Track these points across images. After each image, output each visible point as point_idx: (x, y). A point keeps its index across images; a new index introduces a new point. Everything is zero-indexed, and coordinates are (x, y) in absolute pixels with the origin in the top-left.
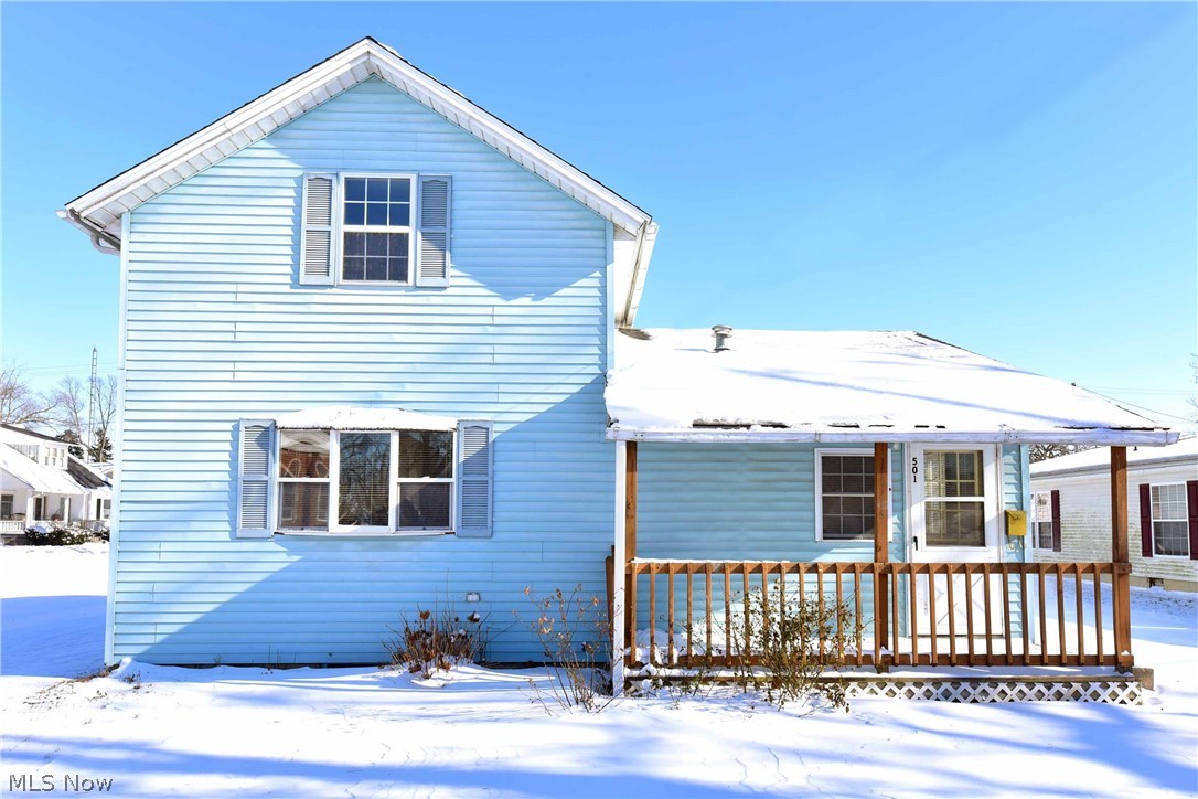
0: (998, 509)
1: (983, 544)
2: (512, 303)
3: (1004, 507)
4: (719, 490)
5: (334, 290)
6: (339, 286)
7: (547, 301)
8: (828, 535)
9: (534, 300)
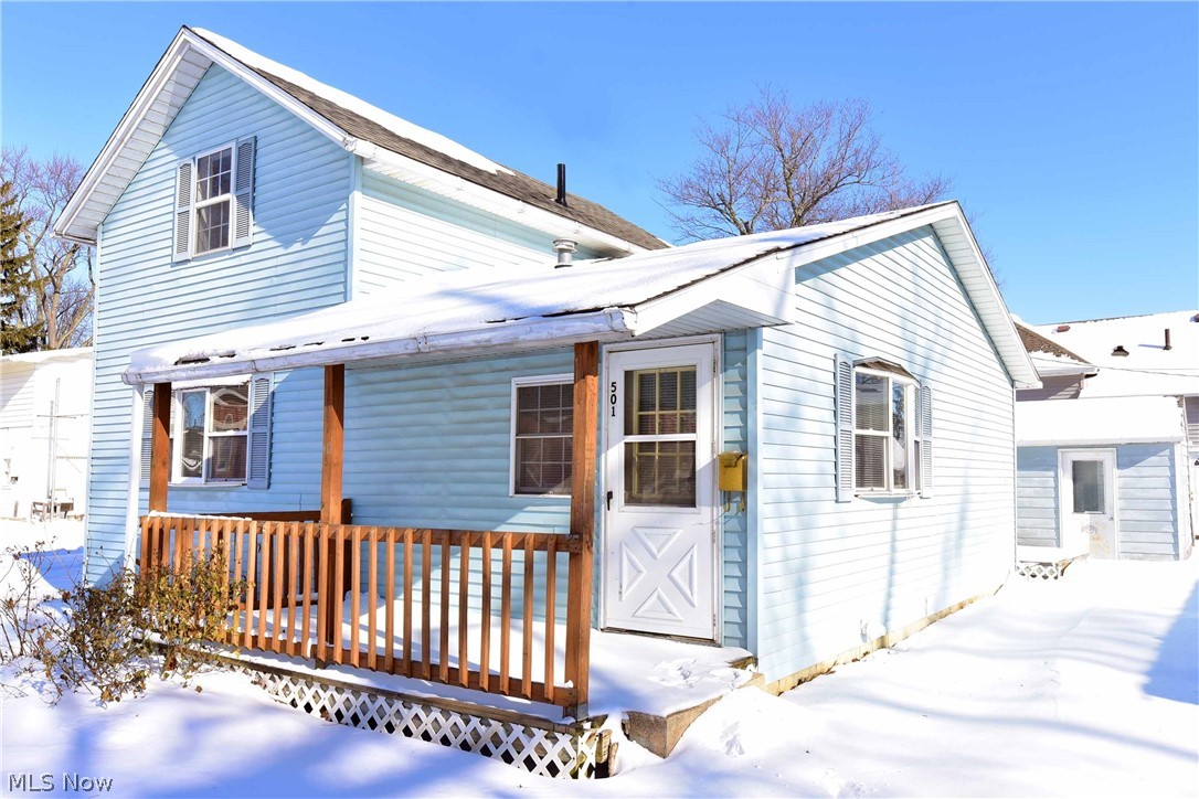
0: (713, 452)
1: (692, 504)
2: (290, 250)
3: (722, 449)
4: (427, 435)
5: (193, 264)
6: (194, 259)
7: (312, 243)
8: (523, 489)
9: (303, 244)
